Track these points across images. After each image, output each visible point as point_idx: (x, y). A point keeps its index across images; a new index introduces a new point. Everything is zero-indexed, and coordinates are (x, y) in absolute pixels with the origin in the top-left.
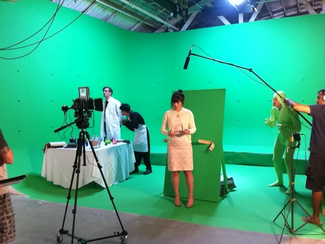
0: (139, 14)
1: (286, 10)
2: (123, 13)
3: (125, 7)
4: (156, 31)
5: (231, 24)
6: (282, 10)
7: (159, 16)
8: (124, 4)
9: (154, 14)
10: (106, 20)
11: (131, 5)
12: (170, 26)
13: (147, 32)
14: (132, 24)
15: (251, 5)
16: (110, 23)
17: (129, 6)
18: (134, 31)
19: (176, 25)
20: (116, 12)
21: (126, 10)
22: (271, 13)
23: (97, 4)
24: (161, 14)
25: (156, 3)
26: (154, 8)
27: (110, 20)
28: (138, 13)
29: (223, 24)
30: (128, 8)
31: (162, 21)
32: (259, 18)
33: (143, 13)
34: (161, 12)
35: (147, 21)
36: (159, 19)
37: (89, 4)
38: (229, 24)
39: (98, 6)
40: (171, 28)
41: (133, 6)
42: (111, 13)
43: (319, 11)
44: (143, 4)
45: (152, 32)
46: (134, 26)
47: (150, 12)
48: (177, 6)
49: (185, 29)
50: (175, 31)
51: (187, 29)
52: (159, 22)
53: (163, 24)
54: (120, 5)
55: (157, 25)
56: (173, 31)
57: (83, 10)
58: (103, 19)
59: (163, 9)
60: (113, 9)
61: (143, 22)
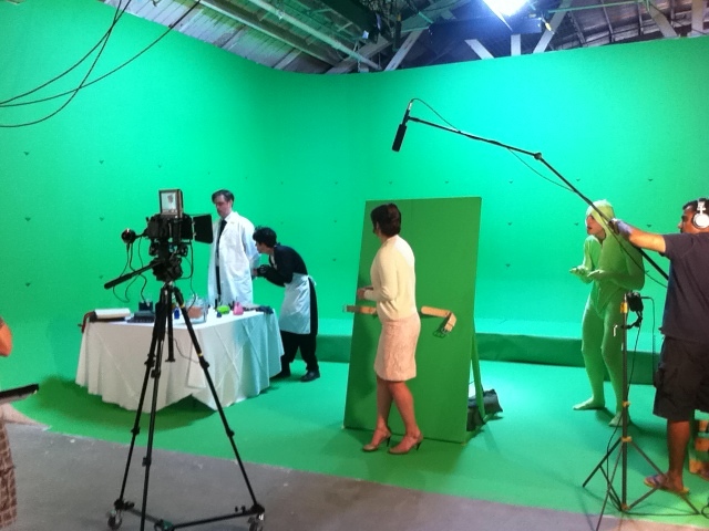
0: (295, 33)
1: (613, 28)
2: (259, 29)
3: (264, 17)
4: (333, 70)
5: (495, 56)
6: (605, 29)
7: (337, 38)
8: (262, 11)
9: (328, 34)
10: (221, 44)
11: (277, 13)
12: (364, 59)
13: (311, 72)
14: (282, 53)
15: (537, 17)
16: (233, 54)
17: (272, 15)
18: (284, 69)
19: (376, 58)
20: (242, 27)
21: (265, 24)
22: (580, 35)
23: (202, 10)
24: (342, 32)
25: (330, 10)
26: (327, 19)
27: (231, 46)
28: (291, 31)
29: (478, 58)
30: (270, 20)
31: (345, 49)
32: (555, 44)
33: (301, 31)
34: (342, 28)
35: (311, 47)
36: (337, 45)
37: (184, 9)
38: (491, 57)
39: (205, 13)
40: (364, 65)
41: (282, 16)
42: (233, 29)
43: (684, 31)
44: (304, 12)
45: (324, 72)
46: (284, 58)
47: (318, 29)
48: (378, 17)
49: (396, 66)
50: (372, 70)
51: (399, 67)
52: (339, 51)
53: (346, 55)
54: (253, 11)
55: (334, 57)
56: (367, 70)
57: (173, 21)
58: (214, 43)
59: (346, 23)
60: (237, 22)
61: (303, 50)
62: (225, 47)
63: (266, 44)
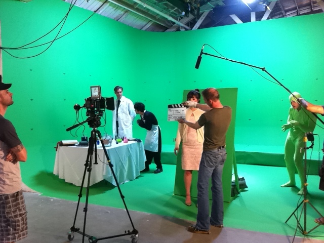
0: (151, 13)
1: (299, 8)
2: (135, 12)
3: (137, 6)
4: (168, 30)
5: (244, 22)
6: (295, 8)
7: (170, 15)
8: (136, 3)
9: (166, 13)
10: (117, 19)
11: (143, 4)
12: (182, 25)
13: (158, 31)
14: (144, 23)
15: (264, 3)
16: (123, 24)
17: (140, 5)
18: (146, 30)
19: (188, 24)
20: (127, 11)
21: (137, 10)
22: (283, 12)
24: (172, 13)
25: (167, 2)
26: (166, 7)
27: (122, 20)
28: (149, 13)
29: (235, 23)
30: (139, 8)
31: (174, 20)
32: (271, 16)
33: (154, 12)
34: (173, 11)
35: (158, 20)
36: (170, 19)
37: (101, 3)
38: (242, 22)
39: (110, 5)
40: (182, 27)
41: (145, 6)
42: (123, 12)
44: (155, 3)
45: (164, 31)
46: (146, 25)
47: (161, 11)
48: (189, 5)
49: (197, 28)
50: (186, 29)
51: (199, 28)
52: (171, 21)
53: (174, 23)
54: (132, 4)
55: (169, 24)
56: (184, 30)
57: (96, 9)
58: (114, 19)
59: (174, 8)
60: (125, 9)
61: (154, 21)
62: (119, 21)
63: (138, 19)
